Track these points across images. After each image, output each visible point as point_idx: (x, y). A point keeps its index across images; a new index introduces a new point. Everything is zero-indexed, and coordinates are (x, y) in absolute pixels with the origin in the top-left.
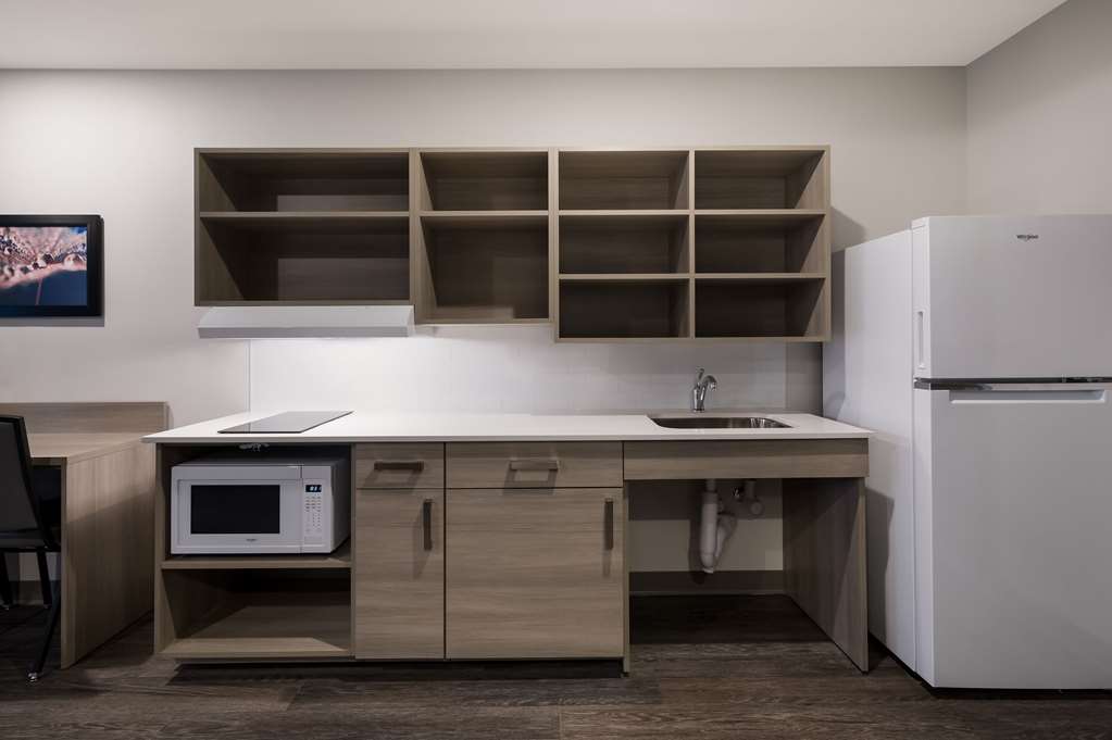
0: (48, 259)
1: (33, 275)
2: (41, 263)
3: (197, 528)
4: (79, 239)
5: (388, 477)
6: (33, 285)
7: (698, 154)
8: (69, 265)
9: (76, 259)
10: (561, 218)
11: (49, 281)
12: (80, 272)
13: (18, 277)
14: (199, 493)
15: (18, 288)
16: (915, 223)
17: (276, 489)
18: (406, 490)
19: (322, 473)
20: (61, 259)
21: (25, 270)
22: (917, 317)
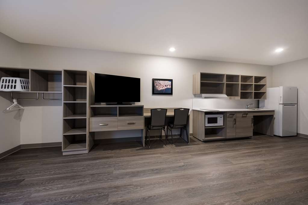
0: (165, 86)
1: (164, 88)
2: (164, 86)
3: (208, 123)
4: (170, 83)
5: (230, 116)
6: (163, 90)
7: (255, 76)
8: (168, 87)
9: (170, 86)
10: (241, 84)
11: (165, 89)
12: (170, 88)
13: (161, 89)
14: (209, 118)
15: (161, 90)
16: (280, 87)
17: (217, 118)
18: (232, 117)
19: (222, 116)
20: (167, 86)
21: (162, 87)
22: (280, 97)
